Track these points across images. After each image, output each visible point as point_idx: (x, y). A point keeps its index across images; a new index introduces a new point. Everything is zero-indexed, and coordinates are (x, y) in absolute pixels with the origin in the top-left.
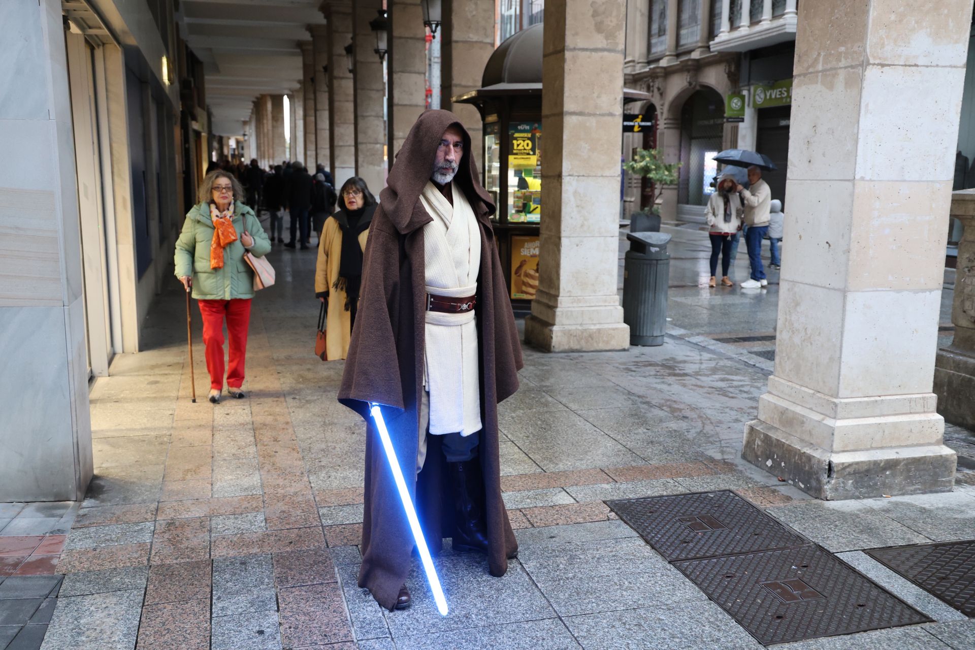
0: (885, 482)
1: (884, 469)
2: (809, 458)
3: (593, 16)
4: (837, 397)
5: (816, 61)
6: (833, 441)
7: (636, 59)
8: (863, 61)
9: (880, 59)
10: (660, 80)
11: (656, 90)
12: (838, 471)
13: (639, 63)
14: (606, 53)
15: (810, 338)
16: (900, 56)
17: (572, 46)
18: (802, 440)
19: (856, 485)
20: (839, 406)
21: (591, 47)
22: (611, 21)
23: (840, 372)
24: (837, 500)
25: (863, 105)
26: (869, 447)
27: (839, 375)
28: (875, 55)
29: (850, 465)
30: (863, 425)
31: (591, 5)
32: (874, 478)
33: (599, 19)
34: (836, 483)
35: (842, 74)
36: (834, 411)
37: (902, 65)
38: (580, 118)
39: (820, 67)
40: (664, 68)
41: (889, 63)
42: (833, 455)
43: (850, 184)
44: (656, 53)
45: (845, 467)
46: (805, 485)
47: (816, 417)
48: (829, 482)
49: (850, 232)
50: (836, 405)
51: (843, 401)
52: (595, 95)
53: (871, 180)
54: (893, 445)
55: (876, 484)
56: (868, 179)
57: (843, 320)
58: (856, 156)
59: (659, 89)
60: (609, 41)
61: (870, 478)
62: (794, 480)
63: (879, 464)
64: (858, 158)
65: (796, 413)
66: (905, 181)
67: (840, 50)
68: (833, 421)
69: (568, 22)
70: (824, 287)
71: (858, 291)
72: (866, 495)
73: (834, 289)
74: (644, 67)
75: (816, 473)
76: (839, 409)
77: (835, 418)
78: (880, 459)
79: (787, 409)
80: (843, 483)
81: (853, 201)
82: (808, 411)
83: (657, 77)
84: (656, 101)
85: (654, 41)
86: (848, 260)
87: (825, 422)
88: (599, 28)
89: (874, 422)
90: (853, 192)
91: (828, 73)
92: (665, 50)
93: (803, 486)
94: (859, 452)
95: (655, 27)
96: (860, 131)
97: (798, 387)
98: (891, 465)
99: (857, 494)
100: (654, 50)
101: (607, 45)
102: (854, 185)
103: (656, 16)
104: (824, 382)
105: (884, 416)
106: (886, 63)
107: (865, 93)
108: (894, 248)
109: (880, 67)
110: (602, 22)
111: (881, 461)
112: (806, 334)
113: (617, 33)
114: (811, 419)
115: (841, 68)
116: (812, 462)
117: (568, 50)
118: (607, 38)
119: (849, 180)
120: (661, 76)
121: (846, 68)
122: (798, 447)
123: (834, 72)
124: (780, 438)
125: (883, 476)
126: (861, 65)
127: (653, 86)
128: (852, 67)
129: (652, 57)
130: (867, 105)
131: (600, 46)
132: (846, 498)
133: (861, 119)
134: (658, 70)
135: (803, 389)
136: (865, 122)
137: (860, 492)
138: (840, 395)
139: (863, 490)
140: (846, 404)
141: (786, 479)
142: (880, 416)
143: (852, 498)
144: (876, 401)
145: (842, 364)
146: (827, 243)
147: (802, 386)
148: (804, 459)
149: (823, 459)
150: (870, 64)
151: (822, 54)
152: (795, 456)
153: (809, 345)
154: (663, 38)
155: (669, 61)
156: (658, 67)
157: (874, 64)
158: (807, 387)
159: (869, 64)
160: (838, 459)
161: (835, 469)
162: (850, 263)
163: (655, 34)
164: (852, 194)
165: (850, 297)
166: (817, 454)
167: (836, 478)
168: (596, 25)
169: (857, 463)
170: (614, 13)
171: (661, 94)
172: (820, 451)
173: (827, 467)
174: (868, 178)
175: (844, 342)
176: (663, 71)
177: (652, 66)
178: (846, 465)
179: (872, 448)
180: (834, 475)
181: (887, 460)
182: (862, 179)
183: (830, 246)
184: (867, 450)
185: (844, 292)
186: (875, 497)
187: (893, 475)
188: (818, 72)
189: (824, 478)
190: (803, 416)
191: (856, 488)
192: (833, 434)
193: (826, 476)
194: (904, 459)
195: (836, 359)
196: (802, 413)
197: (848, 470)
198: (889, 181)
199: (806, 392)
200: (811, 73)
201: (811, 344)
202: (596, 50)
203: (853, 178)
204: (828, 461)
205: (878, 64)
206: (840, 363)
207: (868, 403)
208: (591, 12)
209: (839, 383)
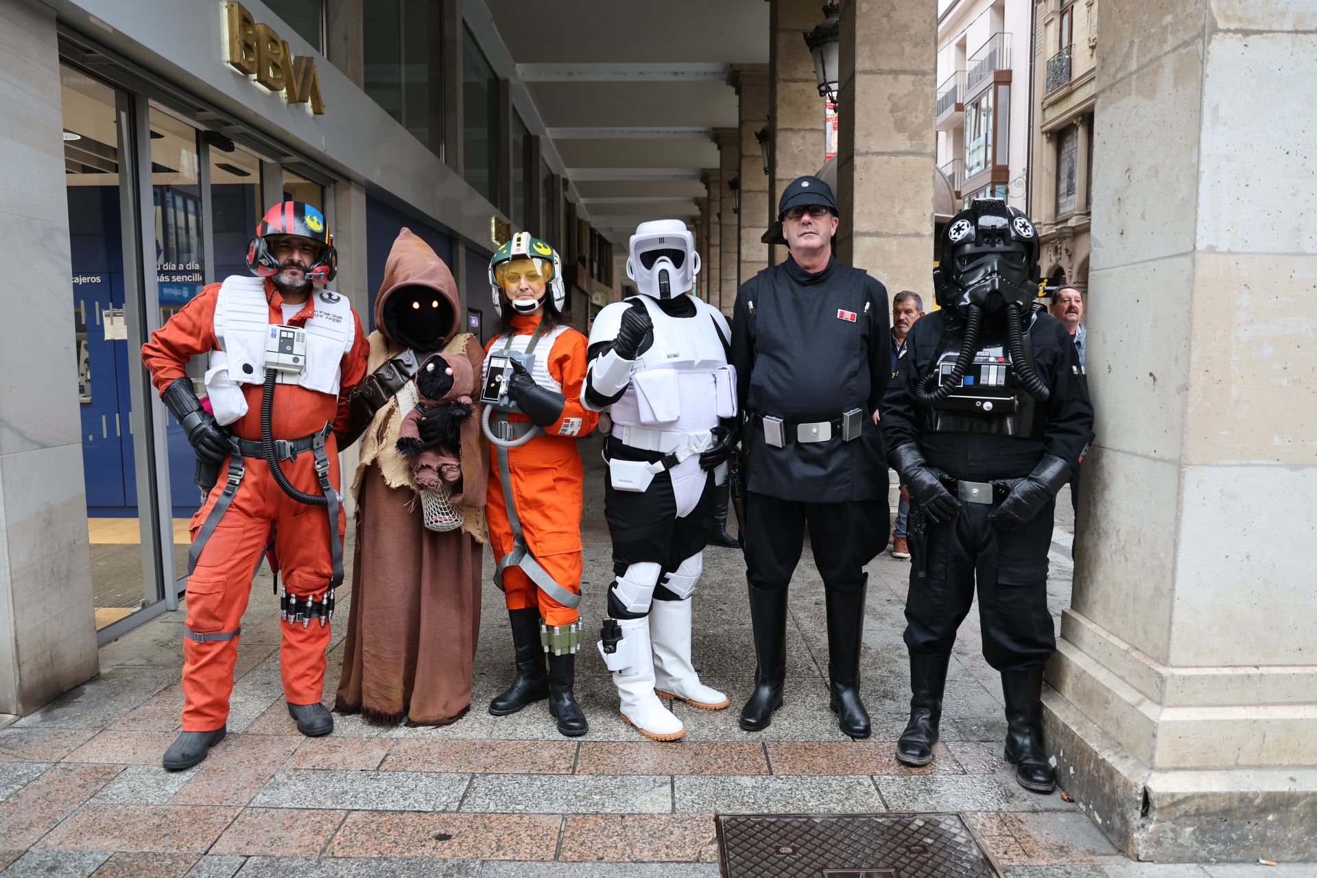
0: (1265, 835)
1: (1263, 810)
2: (1111, 773)
3: (891, 111)
4: (1165, 662)
5: (1128, 55)
6: (1154, 748)
7: (1043, 222)
8: (1204, 27)
9: (1240, 20)
10: (1068, 240)
11: (1064, 252)
12: (1162, 809)
13: (1045, 225)
14: (910, 157)
15: (1124, 548)
16: (1283, 14)
17: (863, 150)
18: (1105, 734)
19: (1202, 835)
20: (1169, 682)
21: (889, 151)
22: (917, 117)
23: (1171, 616)
24: (1160, 862)
25: (1207, 109)
26: (1232, 763)
27: (1171, 623)
28: (1230, 13)
29: (1188, 799)
30: (1219, 722)
31: (889, 98)
32: (1241, 827)
33: (899, 114)
34: (1157, 831)
35: (1169, 64)
36: (1158, 691)
37: (1288, 32)
38: (875, 240)
39: (1134, 66)
40: (1073, 228)
41: (1261, 27)
42: (1154, 775)
43: (1186, 261)
44: (1065, 213)
45: (1176, 802)
46: (1104, 821)
47: (1129, 696)
48: (1143, 826)
49: (1189, 351)
50: (1162, 679)
51: (1177, 672)
52: (897, 210)
53: (1229, 252)
54: (1285, 762)
55: (1244, 837)
56: (1224, 249)
57: (1178, 519)
58: (1197, 206)
59: (1067, 251)
60: (914, 142)
61: (1232, 825)
62: (1087, 805)
63: (1251, 801)
64: (1200, 210)
65: (1098, 682)
66: (1304, 254)
67: (1164, 23)
68: (1157, 708)
69: (857, 120)
70: (1147, 457)
71: (1210, 465)
72: (1224, 857)
73: (1163, 460)
74: (1052, 228)
75: (1122, 805)
76: (1169, 688)
77: (1160, 704)
78: (1253, 789)
79: (1085, 671)
80: (1173, 830)
81: (1192, 292)
82: (1118, 680)
83: (1065, 238)
84: (1064, 264)
85: (1062, 201)
86: (1186, 404)
87: (1141, 708)
88: (900, 126)
89: (1244, 717)
90: (1194, 275)
91: (1146, 70)
92: (1075, 209)
93: (1100, 821)
94: (1209, 773)
95: (1064, 186)
96: (1202, 158)
97: (1104, 634)
98: (1279, 803)
99: (1203, 853)
100: (1062, 211)
101: (911, 146)
102: (1194, 261)
103: (1064, 175)
104: (1145, 632)
105: (1265, 704)
106: (1254, 27)
107: (1209, 86)
108: (1285, 383)
109: (1240, 36)
110: (903, 119)
111: (1256, 795)
112: (1119, 541)
113: (925, 132)
114: (1120, 699)
115: (1166, 54)
116: (1116, 781)
117: (858, 155)
118: (911, 138)
119: (1185, 254)
120: (1070, 237)
121: (1175, 49)
122: (1094, 746)
123: (1155, 65)
124: (1068, 722)
125: (1261, 823)
126: (1201, 35)
127: (1061, 248)
128: (1186, 44)
129: (1060, 218)
130: (1216, 108)
131: (902, 148)
132: (1179, 860)
133: (1203, 135)
134: (1065, 231)
135: (1112, 639)
136: (1213, 141)
137: (1210, 851)
138: (1172, 660)
139: (1217, 848)
140: (1184, 678)
141: (1075, 798)
142: (1257, 705)
143: (1191, 860)
144: (1249, 676)
145: (1177, 603)
146: (1151, 374)
147: (1110, 633)
148: (1103, 772)
149: (1133, 780)
150: (1220, 30)
151: (1137, 40)
152: (1089, 761)
153: (1122, 559)
154: (1072, 197)
155: (1077, 220)
156: (1065, 227)
157: (1227, 31)
158: (1118, 636)
159: (1216, 30)
160: (1162, 785)
161: (1156, 804)
162: (1190, 410)
163: (1063, 194)
164: (1191, 279)
165: (1191, 475)
166: (1123, 768)
167: (1158, 821)
168: (896, 122)
169: (1204, 796)
170: (921, 107)
171: (1070, 256)
172: (1131, 761)
173: (1140, 798)
174: (1223, 247)
175: (1179, 560)
176: (1072, 231)
177: (1059, 227)
178: (1180, 797)
179: (1238, 766)
180: (1154, 816)
181: (1269, 794)
182: (1211, 249)
183: (1155, 379)
184: (1228, 769)
185: (1179, 465)
186: (1243, 862)
187: (1283, 824)
188: (1131, 74)
189: (1135, 818)
190: (1108, 690)
191: (1202, 843)
192: (1154, 735)
193: (1138, 814)
194: (1307, 795)
195: (1165, 593)
196: (1106, 684)
197: (1183, 807)
198: (1268, 254)
199: (1114, 646)
200: (1121, 79)
201: (1126, 559)
202: (896, 154)
203: (1192, 248)
204: (1141, 787)
205: (1236, 31)
206: (1172, 601)
207: (1230, 679)
208: (889, 107)
209: (1169, 639)
